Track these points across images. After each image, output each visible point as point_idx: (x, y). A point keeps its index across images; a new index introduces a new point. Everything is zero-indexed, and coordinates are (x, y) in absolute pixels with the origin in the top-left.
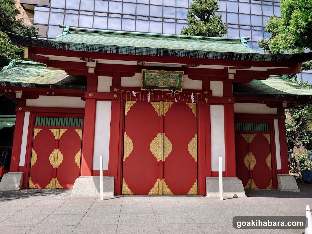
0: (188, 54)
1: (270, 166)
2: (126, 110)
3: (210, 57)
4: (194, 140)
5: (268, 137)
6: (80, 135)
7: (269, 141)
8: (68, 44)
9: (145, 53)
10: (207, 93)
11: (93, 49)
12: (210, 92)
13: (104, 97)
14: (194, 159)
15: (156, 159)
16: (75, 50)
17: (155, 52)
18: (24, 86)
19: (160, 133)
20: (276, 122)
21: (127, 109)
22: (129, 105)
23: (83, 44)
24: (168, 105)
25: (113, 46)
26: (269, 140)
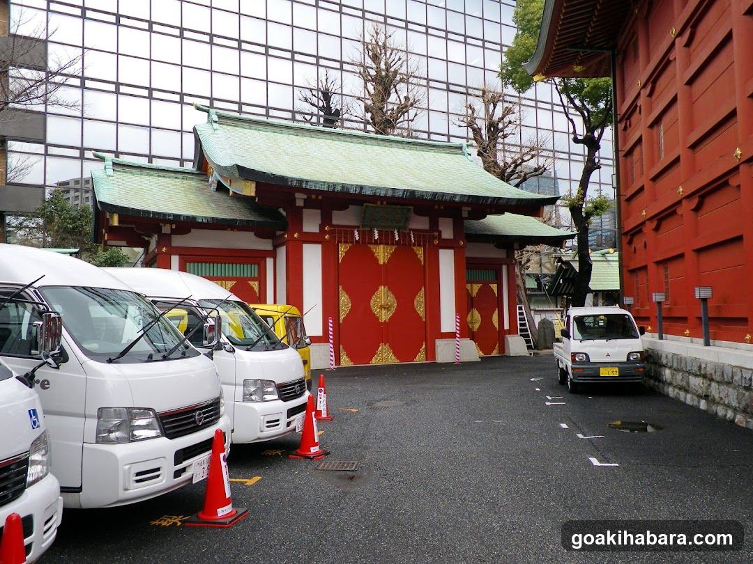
0: (436, 195)
1: (496, 324)
2: (340, 256)
3: (457, 199)
4: (422, 292)
5: (494, 287)
6: (256, 289)
7: (496, 293)
8: (307, 182)
9: (389, 194)
10: (436, 234)
11: (334, 188)
12: (440, 232)
13: (312, 239)
14: (421, 318)
15: (377, 319)
16: (313, 188)
17: (401, 194)
18: (200, 220)
19: (383, 287)
20: (504, 268)
21: (341, 254)
22: (343, 250)
23: (324, 183)
24: (391, 250)
25: (357, 185)
26: (496, 291)
